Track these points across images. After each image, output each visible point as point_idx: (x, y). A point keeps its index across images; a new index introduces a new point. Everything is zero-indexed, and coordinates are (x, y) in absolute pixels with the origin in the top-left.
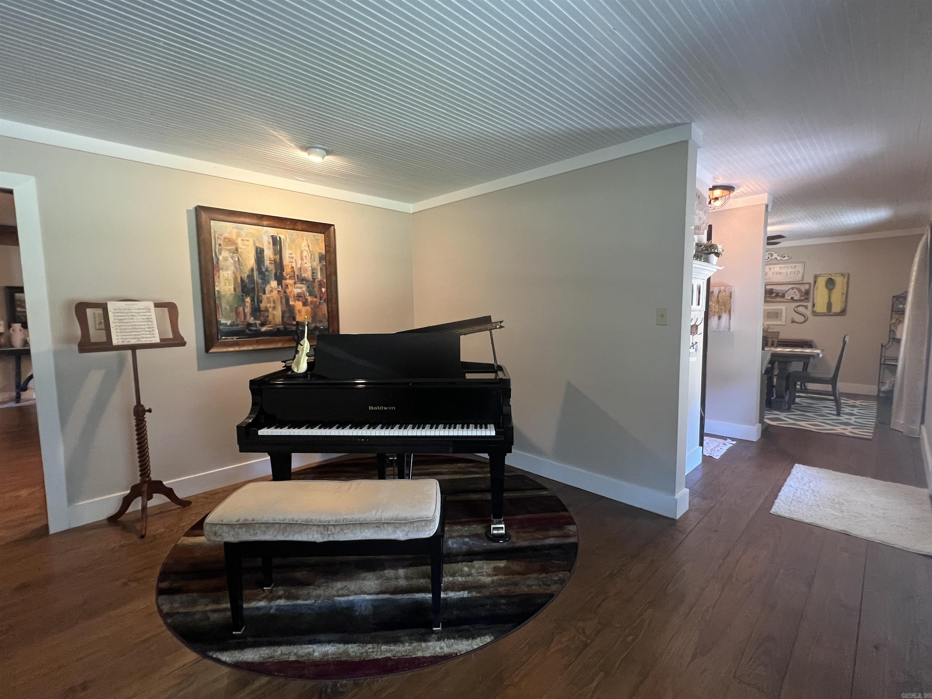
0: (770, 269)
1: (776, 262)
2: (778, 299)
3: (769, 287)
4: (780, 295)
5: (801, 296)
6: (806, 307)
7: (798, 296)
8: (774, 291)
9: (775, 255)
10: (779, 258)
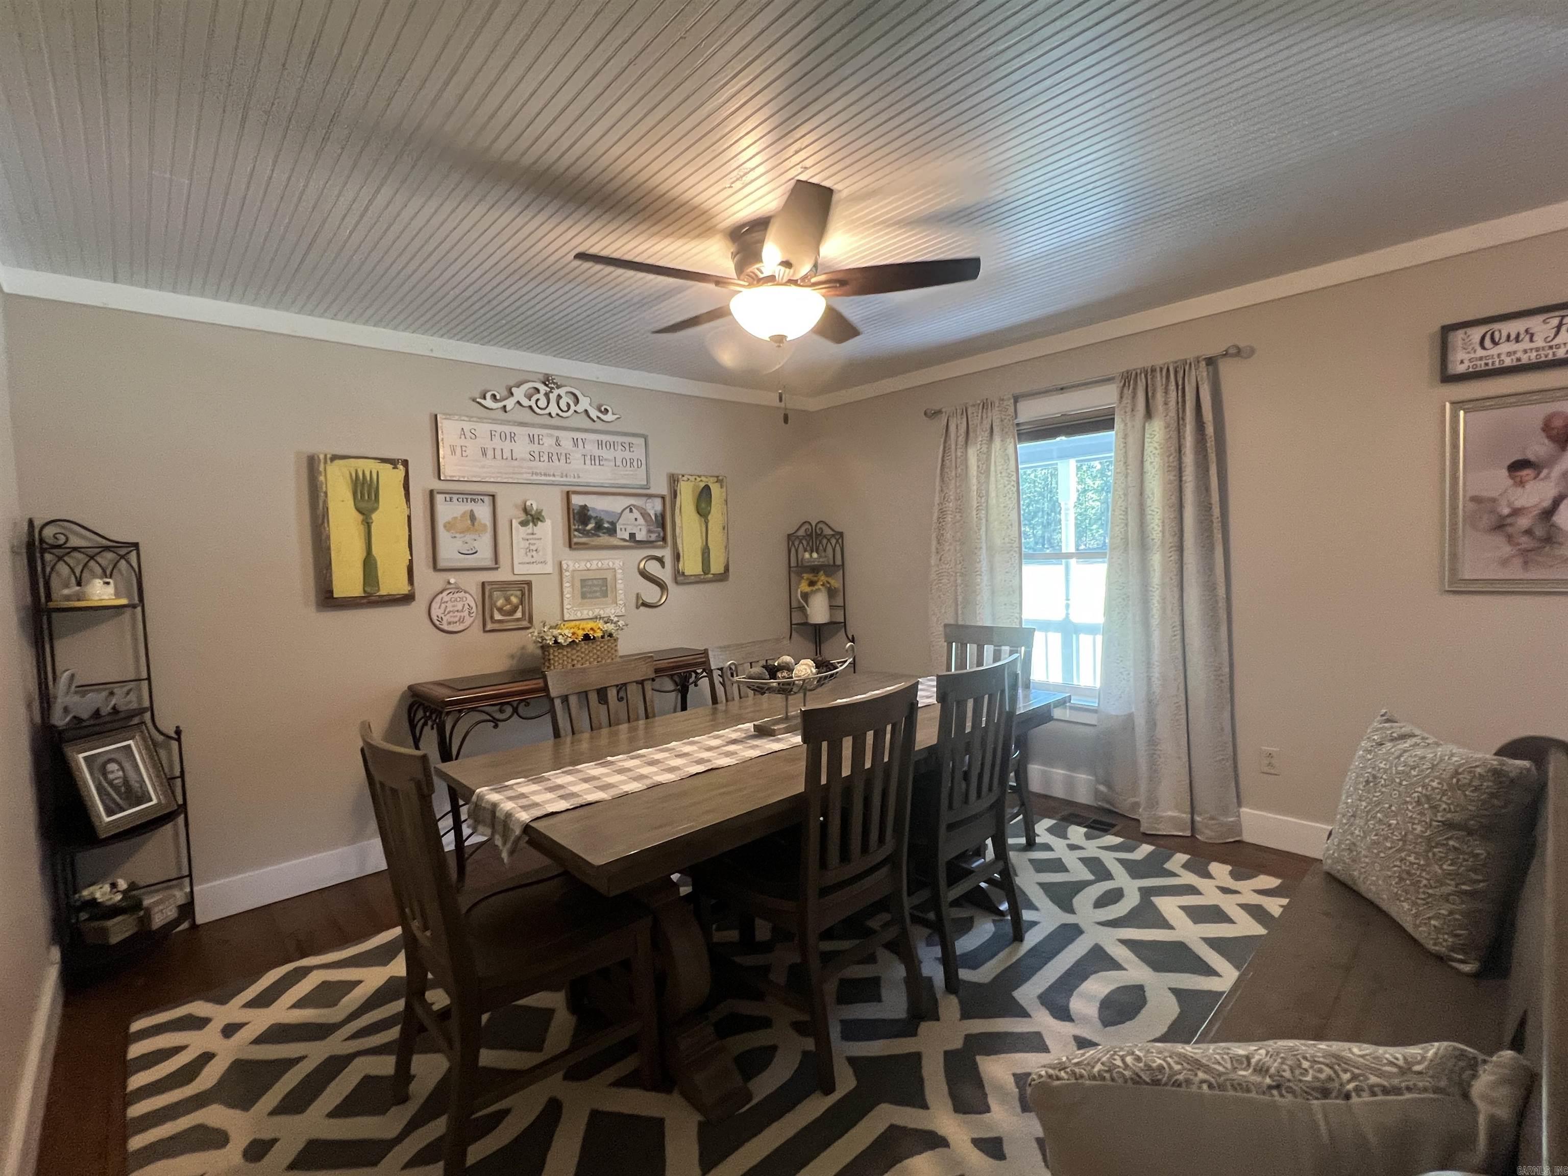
0: (575, 442)
1: (587, 424)
2: (604, 539)
3: (577, 500)
4: (606, 525)
5: (649, 531)
6: (660, 560)
7: (644, 532)
8: (590, 513)
9: (584, 403)
10: (594, 413)
